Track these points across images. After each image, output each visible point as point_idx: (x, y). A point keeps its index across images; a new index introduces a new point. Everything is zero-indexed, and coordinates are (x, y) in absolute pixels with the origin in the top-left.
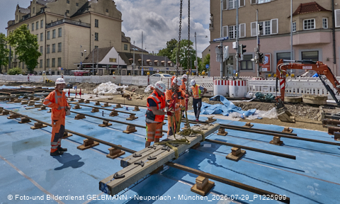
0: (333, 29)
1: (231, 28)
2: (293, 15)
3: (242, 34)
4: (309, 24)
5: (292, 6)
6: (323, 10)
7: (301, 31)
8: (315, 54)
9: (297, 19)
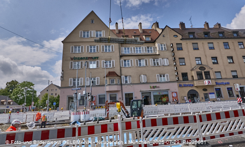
0: (121, 84)
1: (74, 80)
2: (107, 76)
3: (81, 84)
4: (112, 81)
5: (106, 72)
6: (118, 76)
7: (109, 85)
8: (115, 96)
9: (108, 79)
